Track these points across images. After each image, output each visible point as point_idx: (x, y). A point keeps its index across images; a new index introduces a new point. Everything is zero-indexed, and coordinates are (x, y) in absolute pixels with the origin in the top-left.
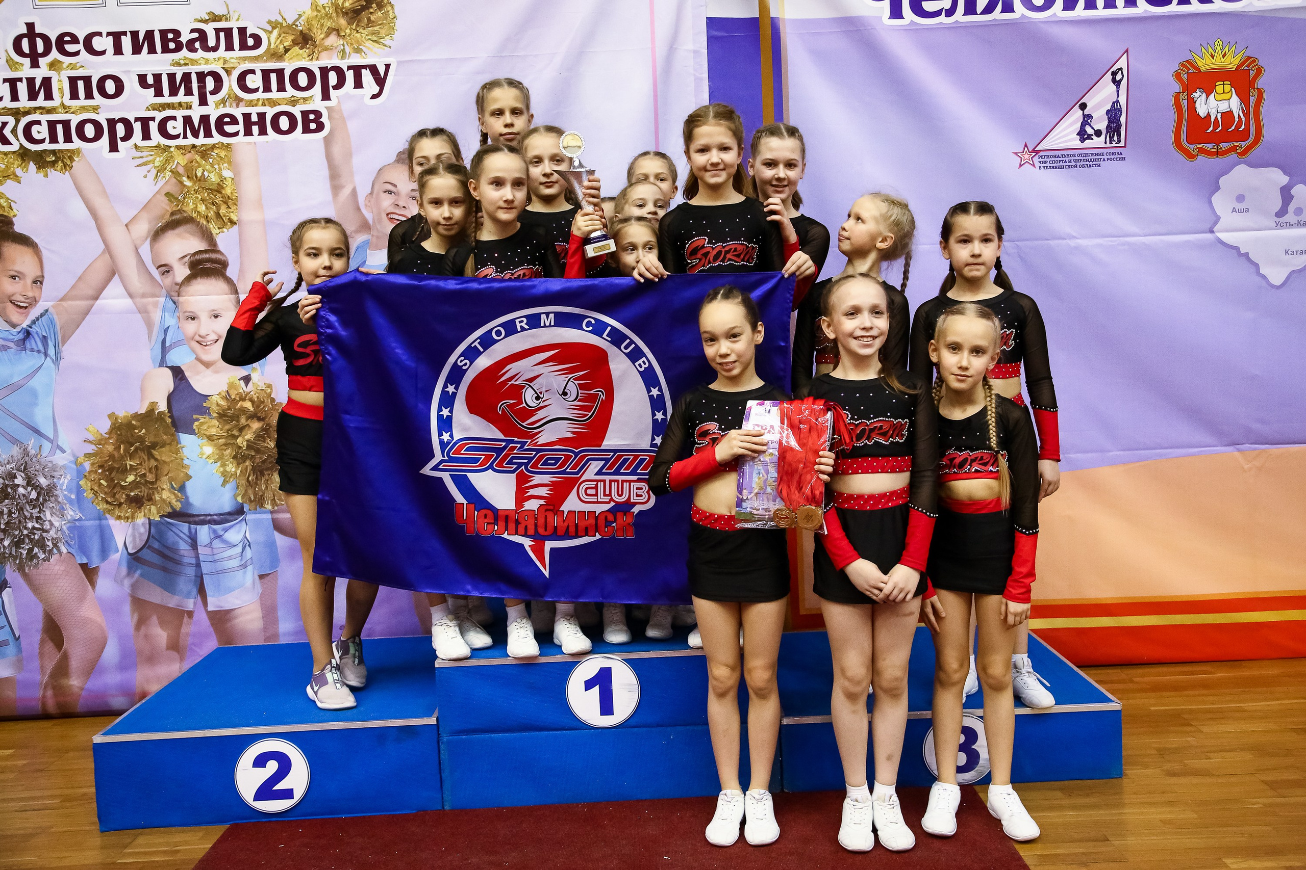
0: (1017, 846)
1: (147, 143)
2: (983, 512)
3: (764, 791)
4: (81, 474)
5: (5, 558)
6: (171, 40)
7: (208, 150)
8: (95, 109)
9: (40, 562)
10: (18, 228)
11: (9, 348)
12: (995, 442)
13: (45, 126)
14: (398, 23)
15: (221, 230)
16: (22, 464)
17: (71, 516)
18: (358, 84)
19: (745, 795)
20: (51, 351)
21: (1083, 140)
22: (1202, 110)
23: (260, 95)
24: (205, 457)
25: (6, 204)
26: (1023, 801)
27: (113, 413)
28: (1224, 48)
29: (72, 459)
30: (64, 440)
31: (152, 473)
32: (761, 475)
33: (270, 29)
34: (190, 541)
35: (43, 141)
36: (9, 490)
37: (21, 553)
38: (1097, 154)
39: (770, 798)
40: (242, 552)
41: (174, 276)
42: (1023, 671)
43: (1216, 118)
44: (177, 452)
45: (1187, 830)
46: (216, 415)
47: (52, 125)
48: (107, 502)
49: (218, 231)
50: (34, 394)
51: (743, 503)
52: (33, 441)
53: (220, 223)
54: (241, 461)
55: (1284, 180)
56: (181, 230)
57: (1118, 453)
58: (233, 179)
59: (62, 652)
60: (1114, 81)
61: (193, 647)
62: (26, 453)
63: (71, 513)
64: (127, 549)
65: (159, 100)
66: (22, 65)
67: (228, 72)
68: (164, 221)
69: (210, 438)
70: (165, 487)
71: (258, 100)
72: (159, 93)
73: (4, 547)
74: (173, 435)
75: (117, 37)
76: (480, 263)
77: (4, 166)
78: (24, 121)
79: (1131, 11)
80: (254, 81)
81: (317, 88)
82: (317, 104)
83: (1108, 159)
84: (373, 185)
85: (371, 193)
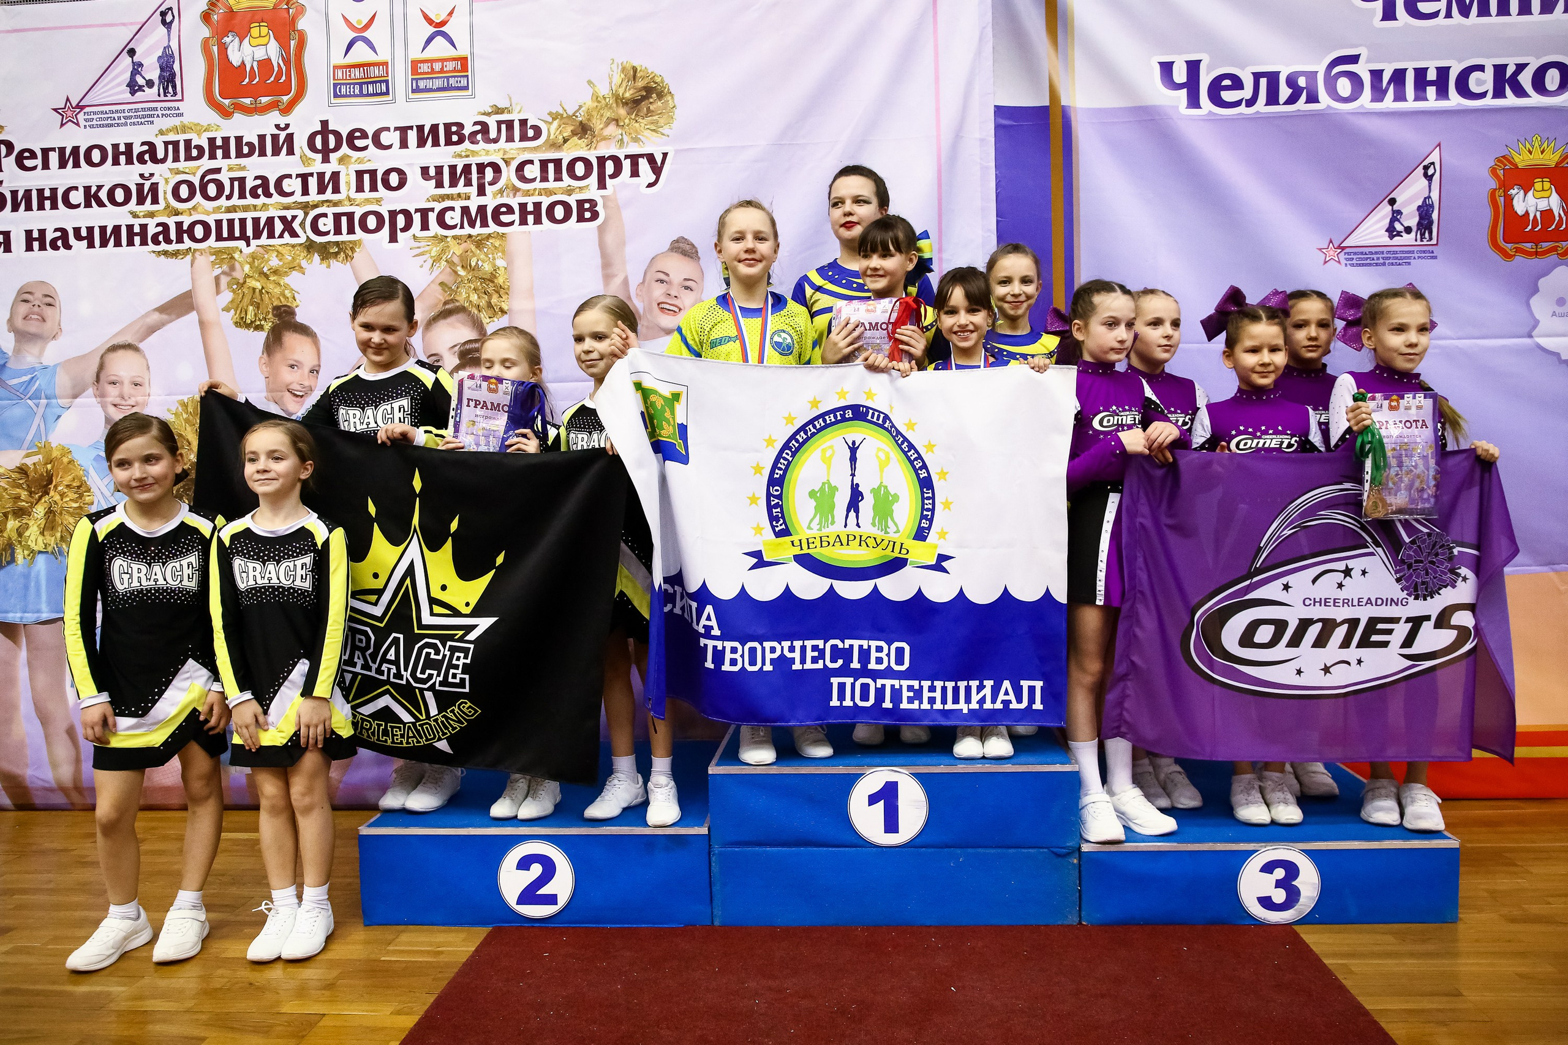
1: (425, 233)
6: (454, 133)
7: (483, 239)
8: (378, 201)
10: (300, 318)
13: (331, 217)
14: (676, 111)
18: (635, 173)
21: (1391, 237)
22: (1519, 207)
23: (538, 185)
25: (290, 294)
28: (1542, 145)
33: (550, 120)
35: (327, 233)
38: (1407, 252)
41: (444, 366)
43: (1535, 216)
47: (337, 217)
49: (488, 320)
53: (490, 312)
56: (452, 319)
58: (505, 269)
60: (1426, 175)
65: (440, 191)
66: (315, 160)
67: (507, 163)
68: (437, 310)
71: (535, 189)
72: (439, 185)
75: (403, 131)
77: (290, 258)
78: (313, 214)
79: (1443, 104)
80: (532, 171)
81: (594, 178)
82: (593, 193)
83: (1419, 257)
84: (645, 273)
85: (643, 282)
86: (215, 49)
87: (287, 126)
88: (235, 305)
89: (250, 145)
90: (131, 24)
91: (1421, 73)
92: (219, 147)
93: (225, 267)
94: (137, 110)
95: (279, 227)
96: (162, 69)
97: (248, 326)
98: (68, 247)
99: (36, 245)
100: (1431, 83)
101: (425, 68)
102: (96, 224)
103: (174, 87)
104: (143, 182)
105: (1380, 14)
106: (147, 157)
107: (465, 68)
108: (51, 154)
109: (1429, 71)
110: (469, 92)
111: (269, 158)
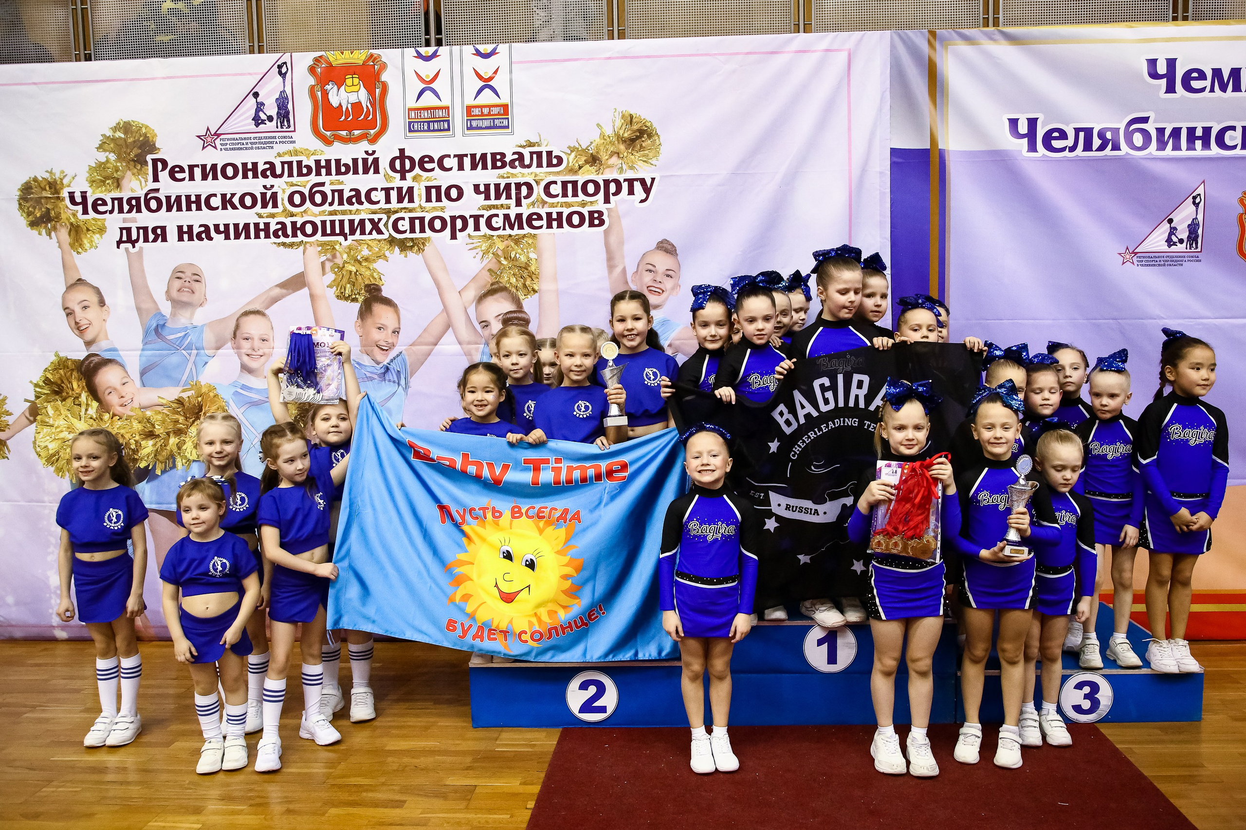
1: (477, 233)
6: (499, 160)
7: (520, 238)
8: (442, 209)
10: (385, 293)
11: (374, 379)
13: (407, 220)
14: (662, 148)
18: (631, 192)
20: (403, 382)
21: (1169, 246)
23: (560, 199)
25: (377, 276)
33: (569, 152)
35: (405, 232)
38: (1180, 257)
41: (491, 328)
47: (412, 220)
49: (524, 297)
50: (390, 412)
53: (525, 291)
56: (497, 296)
58: (536, 260)
60: (1194, 203)
65: (488, 203)
66: (395, 178)
67: (537, 183)
68: (486, 290)
71: (558, 203)
72: (487, 197)
75: (460, 158)
77: (377, 249)
78: (394, 217)
79: (1206, 153)
80: (556, 189)
81: (601, 195)
82: (600, 205)
83: (1188, 260)
84: (638, 265)
85: (637, 272)
86: (319, 93)
87: (374, 152)
88: (336, 283)
89: (346, 165)
90: (256, 74)
91: (1191, 131)
92: (323, 167)
93: (329, 256)
94: (260, 138)
95: (368, 226)
96: (279, 108)
97: (346, 299)
98: (210, 238)
99: (186, 236)
100: (1199, 138)
101: (476, 111)
102: (231, 222)
103: (288, 121)
104: (266, 191)
105: (1164, 88)
106: (268, 173)
107: (506, 112)
108: (196, 169)
109: (1197, 130)
110: (509, 130)
111: (361, 176)
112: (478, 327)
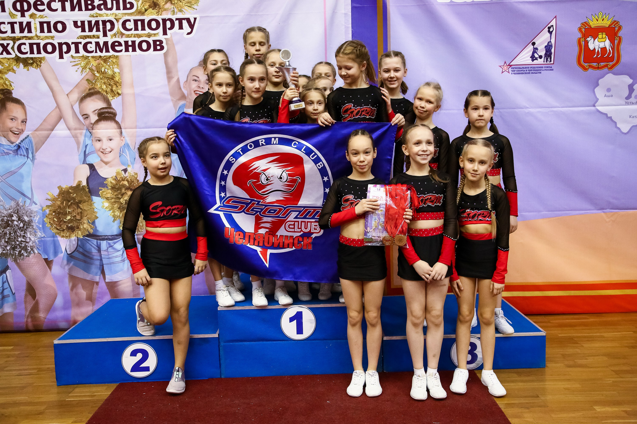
0: (495, 399)
1: (77, 55)
2: (482, 240)
3: (374, 371)
4: (44, 215)
5: (7, 255)
6: (90, 4)
7: (107, 58)
8: (52, 38)
9: (25, 257)
10: (15, 95)
11: (10, 154)
12: (490, 206)
13: (28, 45)
15: (113, 98)
16: (16, 210)
17: (40, 235)
18: (181, 27)
19: (365, 373)
20: (30, 155)
21: (533, 60)
22: (591, 47)
23: (133, 32)
24: (105, 208)
25: (8, 83)
26: (498, 378)
27: (60, 186)
28: (603, 16)
29: (40, 208)
30: (36, 199)
31: (79, 215)
32: (376, 220)
34: (97, 248)
35: (27, 53)
36: (10, 222)
37: (15, 253)
38: (540, 67)
39: (378, 374)
40: (123, 254)
41: (90, 119)
42: (499, 316)
43: (598, 50)
44: (91, 205)
45: (576, 393)
46: (110, 188)
47: (31, 45)
48: (57, 229)
49: (112, 98)
50: (22, 176)
51: (368, 234)
52: (21, 199)
53: (113, 94)
54: (122, 210)
55: (630, 81)
56: (93, 97)
57: (545, 213)
58: (119, 73)
59: (35, 301)
60: (549, 31)
61: (99, 299)
62: (18, 205)
63: (39, 234)
64: (67, 252)
65: (84, 34)
66: (17, 15)
67: (117, 20)
68: (86, 93)
69: (107, 199)
70: (85, 222)
71: (132, 34)
72: (83, 30)
73: (7, 250)
74: (89, 197)
75: (63, 2)
76: (243, 116)
77: (7, 65)
78: (18, 43)
80: (130, 25)
81: (161, 29)
82: (161, 37)
83: (545, 70)
84: (187, 77)
85: (187, 81)
112: (81, 118)
